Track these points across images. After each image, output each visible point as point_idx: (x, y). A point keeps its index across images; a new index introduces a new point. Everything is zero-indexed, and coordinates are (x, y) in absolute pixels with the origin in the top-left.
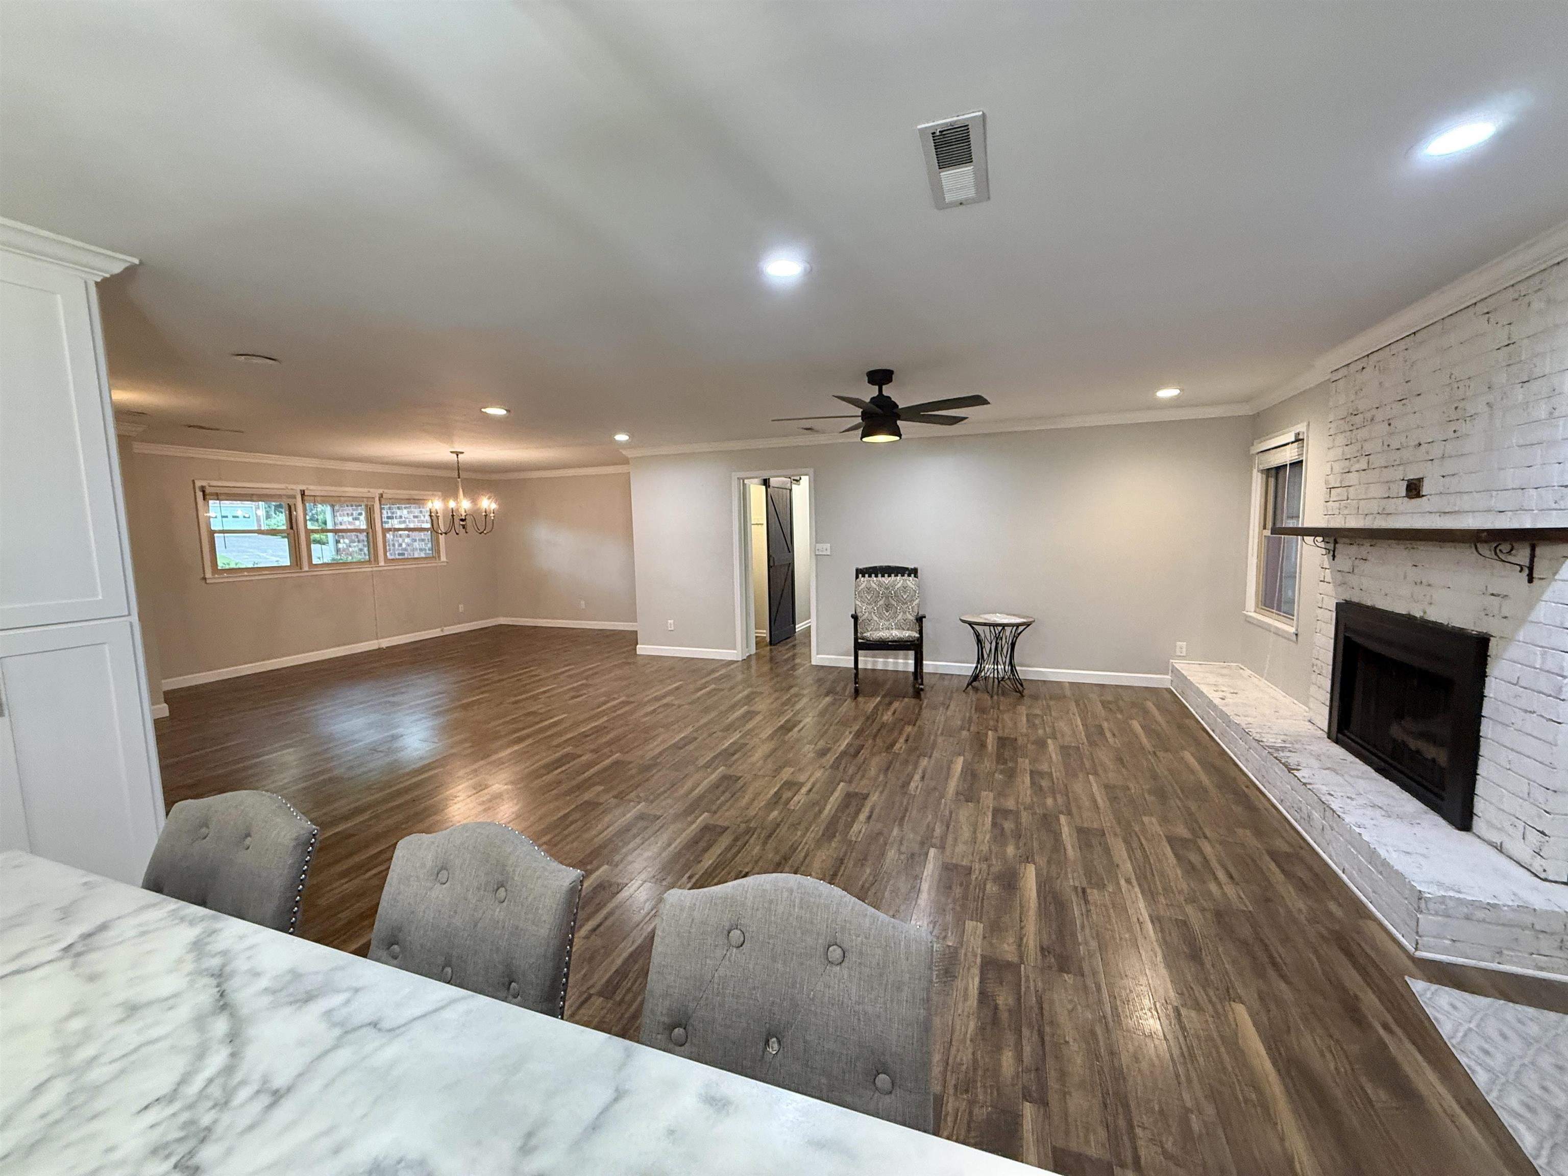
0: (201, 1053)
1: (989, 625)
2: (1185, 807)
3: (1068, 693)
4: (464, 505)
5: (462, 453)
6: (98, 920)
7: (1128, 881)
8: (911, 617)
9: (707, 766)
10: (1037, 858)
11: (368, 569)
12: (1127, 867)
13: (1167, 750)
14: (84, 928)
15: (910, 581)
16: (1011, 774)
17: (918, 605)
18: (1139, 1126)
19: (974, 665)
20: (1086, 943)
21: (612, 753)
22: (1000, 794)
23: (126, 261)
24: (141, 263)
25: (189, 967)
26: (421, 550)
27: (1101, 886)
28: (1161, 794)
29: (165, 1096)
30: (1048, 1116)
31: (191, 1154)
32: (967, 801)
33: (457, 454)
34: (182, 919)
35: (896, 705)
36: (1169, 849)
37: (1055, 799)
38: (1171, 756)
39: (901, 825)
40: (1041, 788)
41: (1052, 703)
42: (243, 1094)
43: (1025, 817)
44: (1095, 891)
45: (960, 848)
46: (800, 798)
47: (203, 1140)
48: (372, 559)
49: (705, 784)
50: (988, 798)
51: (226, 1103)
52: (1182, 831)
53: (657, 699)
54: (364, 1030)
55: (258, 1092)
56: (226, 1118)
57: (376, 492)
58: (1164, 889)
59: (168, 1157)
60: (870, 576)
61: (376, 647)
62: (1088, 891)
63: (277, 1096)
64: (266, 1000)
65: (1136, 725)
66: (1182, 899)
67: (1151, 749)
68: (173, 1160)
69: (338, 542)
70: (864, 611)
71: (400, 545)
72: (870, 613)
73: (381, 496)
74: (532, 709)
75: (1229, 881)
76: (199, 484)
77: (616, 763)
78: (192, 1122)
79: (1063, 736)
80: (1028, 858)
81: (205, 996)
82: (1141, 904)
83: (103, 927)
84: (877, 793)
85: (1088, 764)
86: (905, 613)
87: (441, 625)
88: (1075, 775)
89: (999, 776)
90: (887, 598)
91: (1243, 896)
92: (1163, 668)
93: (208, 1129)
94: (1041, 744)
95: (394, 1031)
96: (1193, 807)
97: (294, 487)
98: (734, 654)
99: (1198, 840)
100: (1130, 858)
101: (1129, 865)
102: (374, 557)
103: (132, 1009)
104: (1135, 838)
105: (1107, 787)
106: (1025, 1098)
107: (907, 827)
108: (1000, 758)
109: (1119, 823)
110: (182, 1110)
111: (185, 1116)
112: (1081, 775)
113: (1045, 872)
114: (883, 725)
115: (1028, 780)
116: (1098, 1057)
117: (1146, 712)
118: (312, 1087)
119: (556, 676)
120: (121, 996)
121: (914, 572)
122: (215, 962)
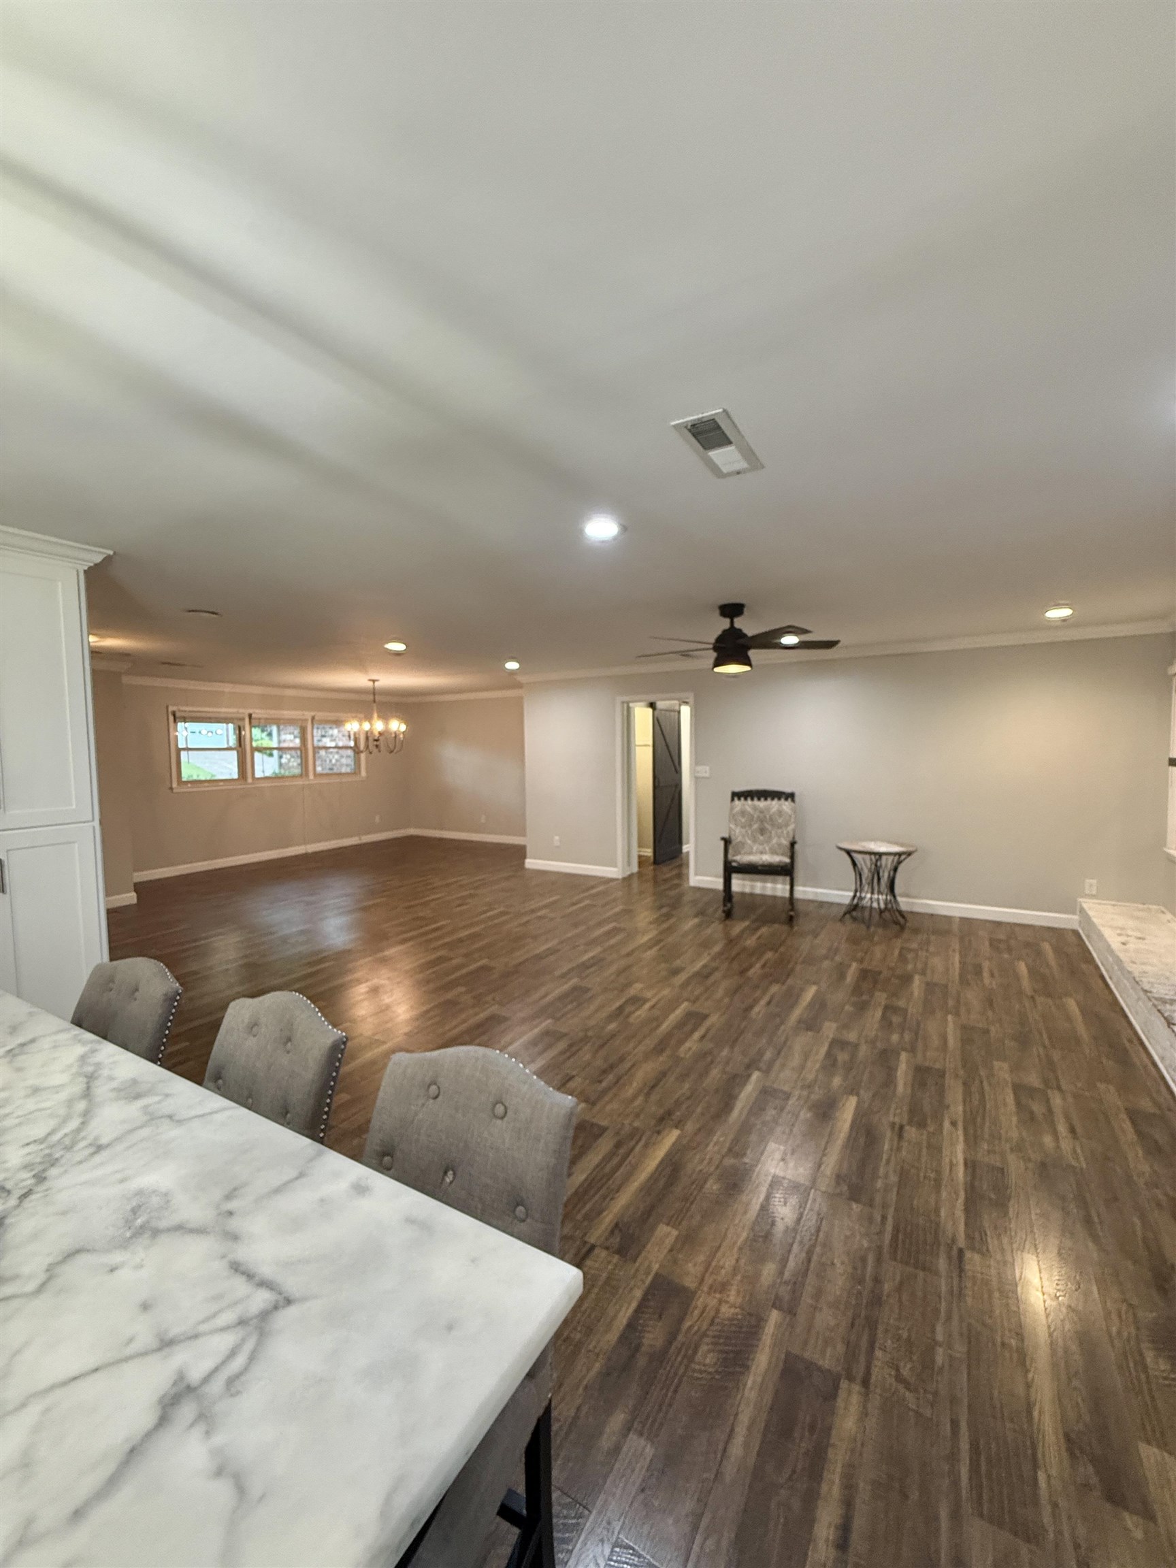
0: (66, 1119)
1: (870, 853)
2: (1047, 1056)
3: (955, 927)
4: (379, 726)
5: (377, 680)
6: (30, 1037)
7: (954, 1124)
8: (785, 842)
9: (563, 976)
10: (862, 1092)
11: (300, 782)
12: (958, 1110)
13: (1049, 995)
14: (21, 1040)
15: (786, 805)
16: (862, 1007)
17: (794, 831)
18: (880, 1348)
19: (852, 894)
20: (886, 1176)
21: (481, 958)
22: (846, 1026)
23: (105, 553)
24: (115, 553)
25: (74, 1070)
26: (347, 765)
27: (922, 1125)
28: (1023, 1040)
29: (39, 1139)
30: (792, 1326)
31: (44, 1170)
32: (807, 1030)
33: (374, 681)
34: (80, 1041)
35: (764, 930)
36: (1012, 1096)
37: (902, 1037)
38: (1050, 1001)
39: (732, 1047)
40: (891, 1023)
41: (933, 938)
42: (82, 1144)
43: (864, 1050)
44: (914, 1129)
45: (787, 1073)
46: (642, 1012)
47: (52, 1165)
48: (304, 773)
49: (557, 992)
50: (830, 1029)
51: (72, 1147)
52: (1034, 1080)
53: (533, 911)
54: (163, 1120)
55: (90, 1145)
56: (68, 1155)
57: (308, 715)
58: (992, 1135)
59: (32, 1170)
60: (746, 799)
61: (304, 852)
62: (907, 1128)
63: (99, 1148)
64: (113, 1095)
65: (1022, 968)
66: (1008, 1146)
67: (1029, 992)
68: (33, 1173)
69: (281, 757)
70: (738, 834)
71: (331, 761)
72: (743, 836)
73: (313, 718)
74: (421, 914)
75: (1069, 1136)
76: (171, 709)
77: (482, 968)
78: (50, 1155)
79: (933, 972)
80: (853, 1090)
81: (78, 1087)
82: (960, 1147)
83: (33, 1041)
84: (717, 1016)
85: (951, 1003)
86: (779, 837)
87: (359, 834)
88: (933, 1012)
89: (848, 1008)
90: (762, 821)
91: (1079, 1151)
92: (1070, 906)
93: (57, 1159)
94: (906, 979)
95: (180, 1122)
96: (1056, 1055)
98: (614, 872)
99: (1049, 1091)
100: (964, 1102)
101: (960, 1108)
103: (36, 1090)
104: (977, 1082)
105: (964, 1028)
106: (774, 1306)
107: (737, 1049)
108: (857, 990)
109: (964, 1067)
110: (47, 1148)
111: (47, 1151)
112: (939, 1014)
113: (866, 1105)
114: (744, 949)
115: (878, 1014)
116: (861, 1281)
117: (1039, 953)
118: (119, 1147)
119: (448, 885)
120: (30, 1082)
121: (791, 796)
122: (90, 1069)
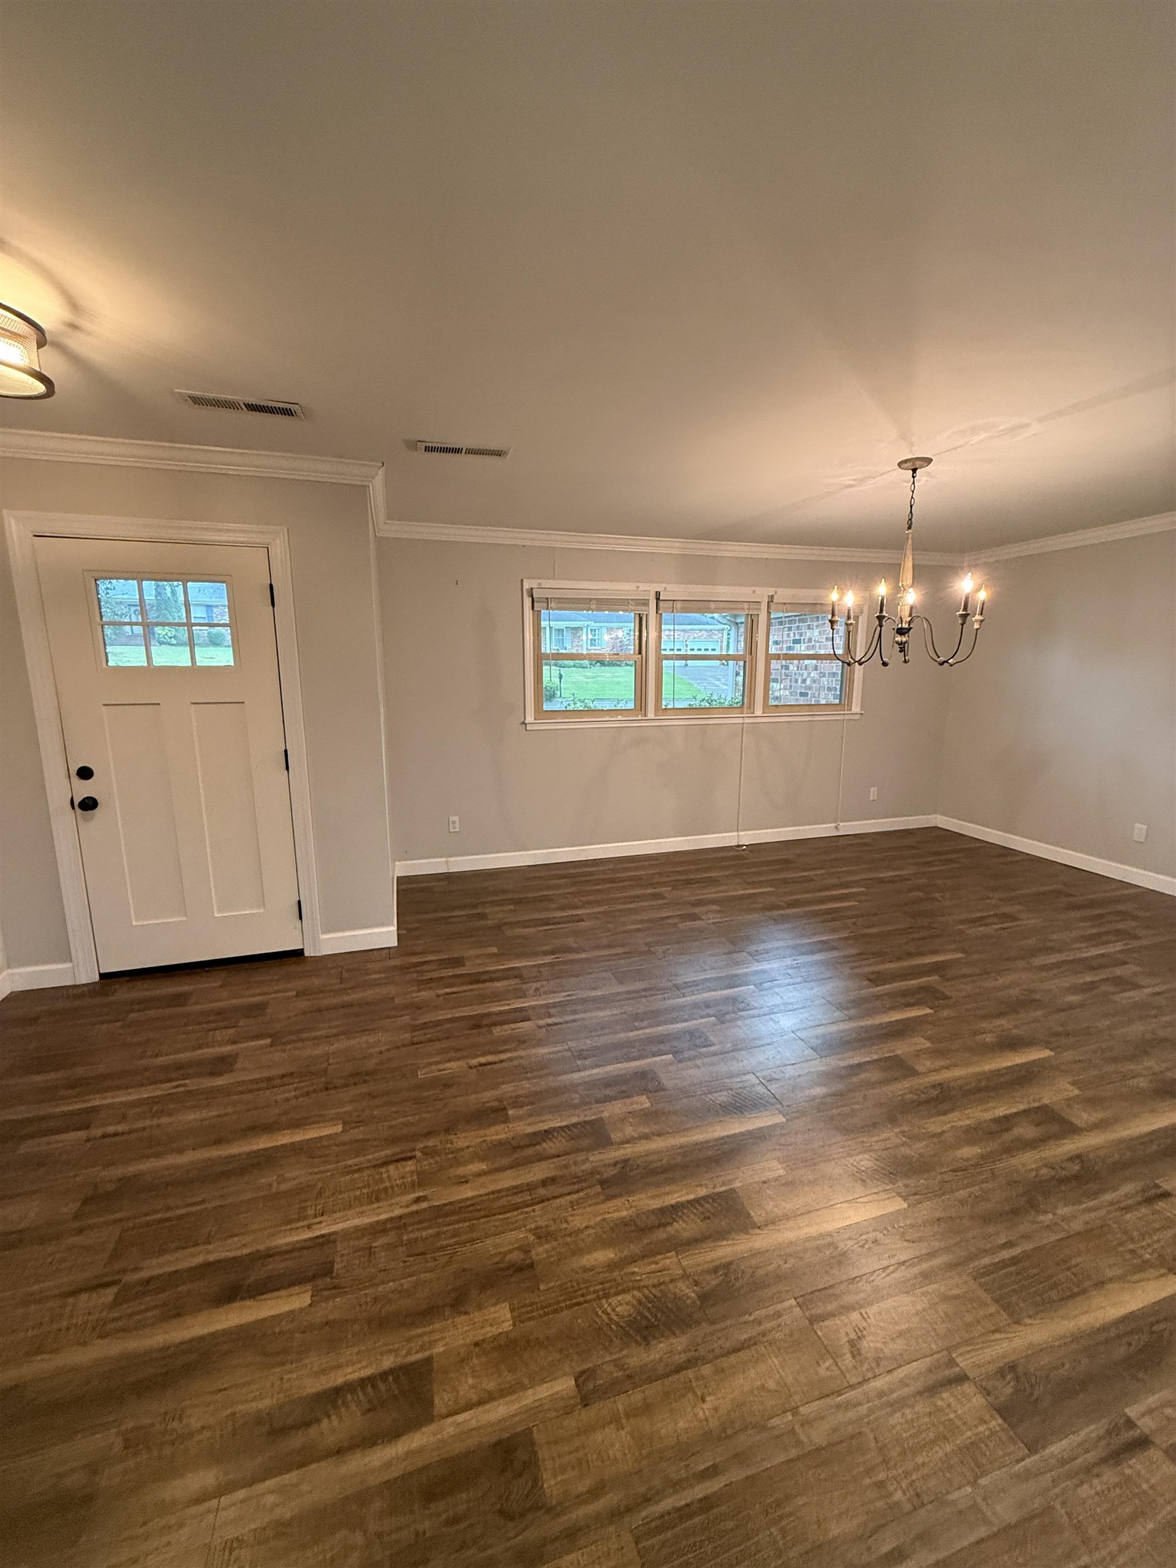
11: (736, 719)
26: (828, 691)
57: (763, 593)
61: (734, 843)
71: (804, 681)
73: (771, 599)
76: (526, 586)
97: (643, 587)
102: (746, 704)
